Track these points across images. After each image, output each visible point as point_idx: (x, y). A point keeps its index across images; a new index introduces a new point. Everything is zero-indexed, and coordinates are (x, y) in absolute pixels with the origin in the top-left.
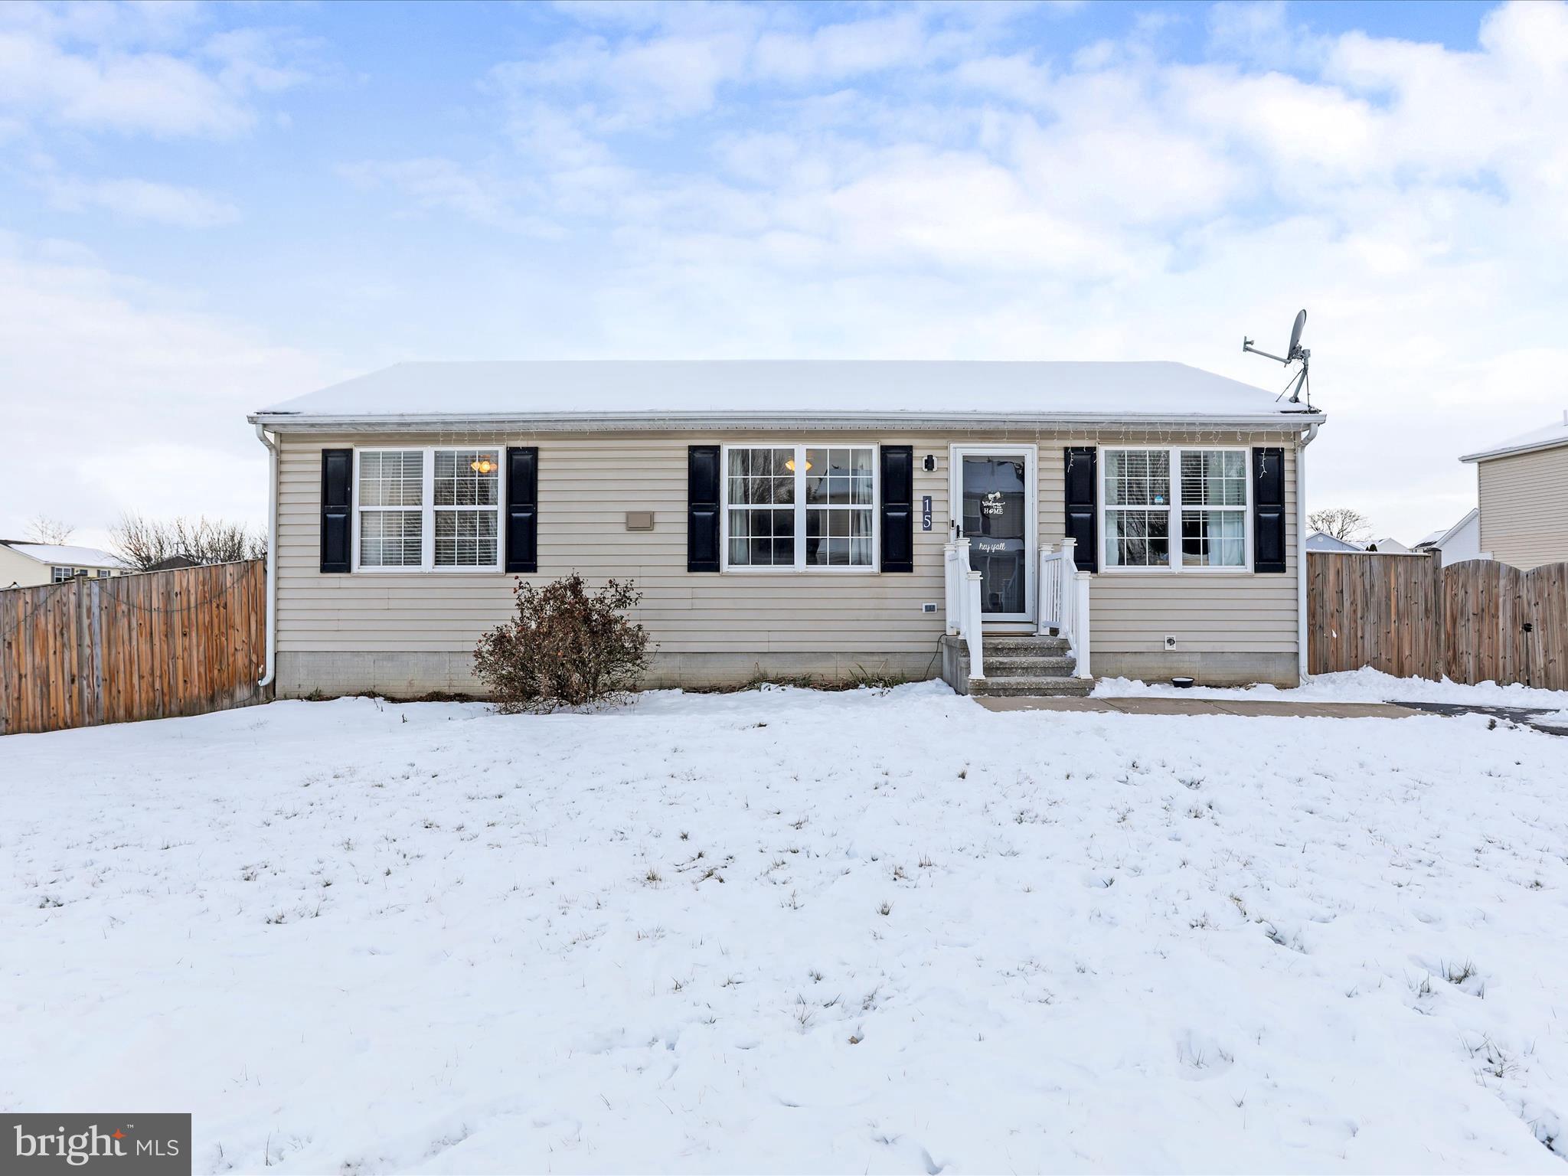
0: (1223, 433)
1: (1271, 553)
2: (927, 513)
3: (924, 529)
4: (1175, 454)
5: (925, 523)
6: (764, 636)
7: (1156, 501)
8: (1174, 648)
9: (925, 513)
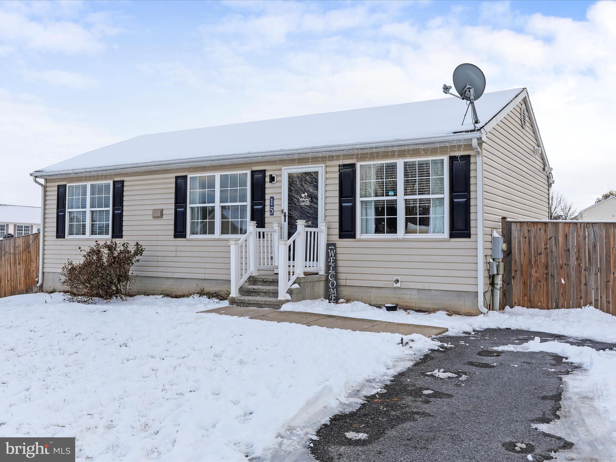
0: (413, 150)
1: (460, 225)
2: (272, 206)
3: (271, 215)
4: (400, 163)
5: (271, 211)
6: (202, 271)
7: (390, 194)
8: (398, 285)
9: (271, 206)
